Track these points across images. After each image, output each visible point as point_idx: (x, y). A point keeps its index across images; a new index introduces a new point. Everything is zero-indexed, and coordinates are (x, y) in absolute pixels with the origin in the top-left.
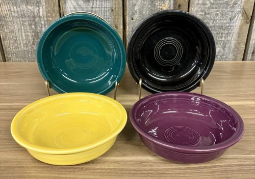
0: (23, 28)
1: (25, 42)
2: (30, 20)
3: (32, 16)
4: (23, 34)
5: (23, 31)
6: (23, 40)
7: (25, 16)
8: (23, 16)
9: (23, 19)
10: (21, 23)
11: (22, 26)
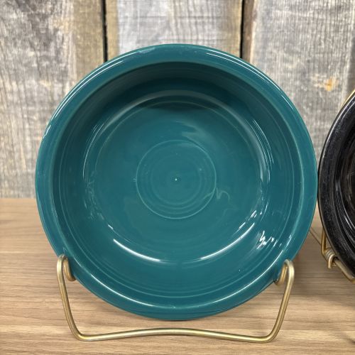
0: (27, 126)
1: (29, 156)
2: (44, 111)
3: (49, 102)
4: (28, 139)
5: (27, 132)
6: (26, 152)
7: (34, 102)
8: (30, 101)
9: (30, 108)
10: (25, 116)
11: (26, 121)
